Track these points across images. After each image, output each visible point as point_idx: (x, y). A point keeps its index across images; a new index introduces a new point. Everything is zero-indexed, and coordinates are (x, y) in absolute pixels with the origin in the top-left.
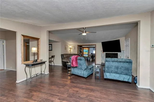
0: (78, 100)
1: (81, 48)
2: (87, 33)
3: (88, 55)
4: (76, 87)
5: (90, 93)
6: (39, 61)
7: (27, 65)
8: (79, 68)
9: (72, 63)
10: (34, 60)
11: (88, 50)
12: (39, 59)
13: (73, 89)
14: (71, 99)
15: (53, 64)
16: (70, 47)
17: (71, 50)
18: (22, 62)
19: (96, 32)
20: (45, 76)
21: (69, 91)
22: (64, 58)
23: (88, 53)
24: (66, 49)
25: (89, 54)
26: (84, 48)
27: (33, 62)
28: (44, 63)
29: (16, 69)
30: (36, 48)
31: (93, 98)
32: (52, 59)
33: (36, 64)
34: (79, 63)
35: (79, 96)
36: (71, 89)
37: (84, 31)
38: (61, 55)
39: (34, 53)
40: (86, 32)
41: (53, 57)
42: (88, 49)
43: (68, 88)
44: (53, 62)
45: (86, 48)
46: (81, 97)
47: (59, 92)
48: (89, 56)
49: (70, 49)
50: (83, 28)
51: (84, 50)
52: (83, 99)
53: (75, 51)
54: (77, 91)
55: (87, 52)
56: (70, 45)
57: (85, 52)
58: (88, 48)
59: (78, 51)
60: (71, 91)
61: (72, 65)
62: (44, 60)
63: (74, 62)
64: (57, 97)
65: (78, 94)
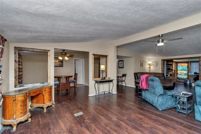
0: (138, 126)
1: (171, 63)
2: (165, 41)
3: (188, 75)
4: (143, 115)
5: (159, 127)
6: (107, 79)
7: (97, 82)
8: (152, 92)
9: (142, 85)
10: (103, 78)
11: (188, 67)
12: (107, 77)
13: (136, 115)
14: (130, 123)
15: (124, 84)
16: (150, 62)
17: (151, 67)
18: (93, 79)
19: (182, 38)
20: (112, 96)
21: (131, 115)
22: (138, 78)
23: (187, 73)
24: (142, 66)
25: (190, 74)
26: (179, 64)
27: (102, 79)
28: (112, 81)
29: (88, 84)
30: (104, 66)
31: (159, 132)
32: (124, 78)
33: (104, 81)
34: (151, 85)
35: (141, 124)
36: (134, 114)
37: (161, 40)
38: (134, 73)
39: (103, 71)
40: (163, 41)
41: (124, 75)
42: (186, 64)
43: (131, 112)
44: (124, 82)
45: (182, 64)
46: (142, 125)
47: (119, 113)
48: (189, 77)
49: (148, 66)
50: (159, 36)
51: (178, 67)
52: (144, 128)
53: (158, 68)
54: (141, 119)
55: (185, 70)
56: (149, 60)
57: (181, 70)
58: (187, 62)
59: (163, 68)
60: (133, 116)
61: (142, 86)
62: (111, 79)
63: (144, 83)
64: (116, 116)
65: (141, 121)
